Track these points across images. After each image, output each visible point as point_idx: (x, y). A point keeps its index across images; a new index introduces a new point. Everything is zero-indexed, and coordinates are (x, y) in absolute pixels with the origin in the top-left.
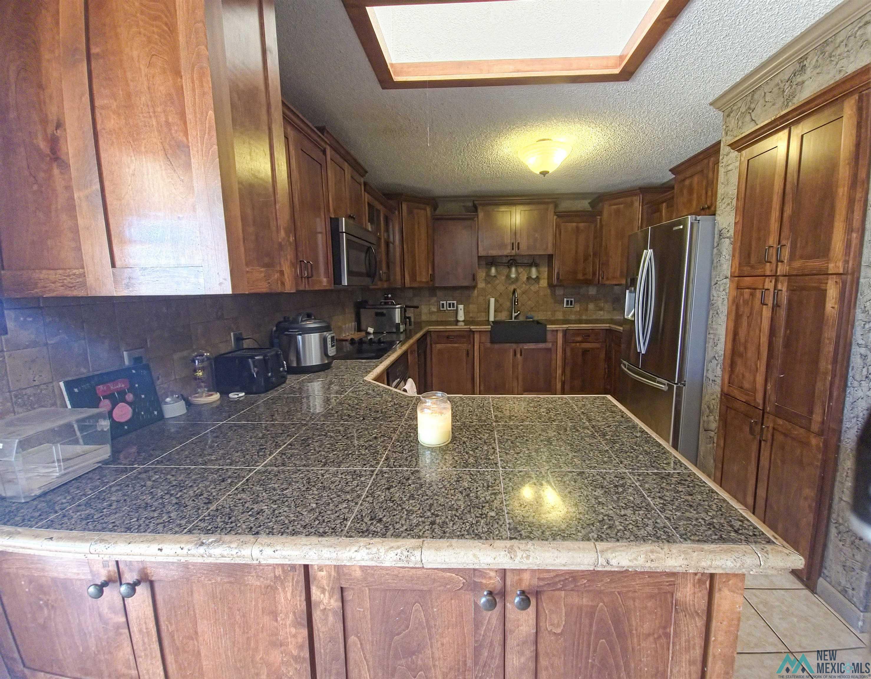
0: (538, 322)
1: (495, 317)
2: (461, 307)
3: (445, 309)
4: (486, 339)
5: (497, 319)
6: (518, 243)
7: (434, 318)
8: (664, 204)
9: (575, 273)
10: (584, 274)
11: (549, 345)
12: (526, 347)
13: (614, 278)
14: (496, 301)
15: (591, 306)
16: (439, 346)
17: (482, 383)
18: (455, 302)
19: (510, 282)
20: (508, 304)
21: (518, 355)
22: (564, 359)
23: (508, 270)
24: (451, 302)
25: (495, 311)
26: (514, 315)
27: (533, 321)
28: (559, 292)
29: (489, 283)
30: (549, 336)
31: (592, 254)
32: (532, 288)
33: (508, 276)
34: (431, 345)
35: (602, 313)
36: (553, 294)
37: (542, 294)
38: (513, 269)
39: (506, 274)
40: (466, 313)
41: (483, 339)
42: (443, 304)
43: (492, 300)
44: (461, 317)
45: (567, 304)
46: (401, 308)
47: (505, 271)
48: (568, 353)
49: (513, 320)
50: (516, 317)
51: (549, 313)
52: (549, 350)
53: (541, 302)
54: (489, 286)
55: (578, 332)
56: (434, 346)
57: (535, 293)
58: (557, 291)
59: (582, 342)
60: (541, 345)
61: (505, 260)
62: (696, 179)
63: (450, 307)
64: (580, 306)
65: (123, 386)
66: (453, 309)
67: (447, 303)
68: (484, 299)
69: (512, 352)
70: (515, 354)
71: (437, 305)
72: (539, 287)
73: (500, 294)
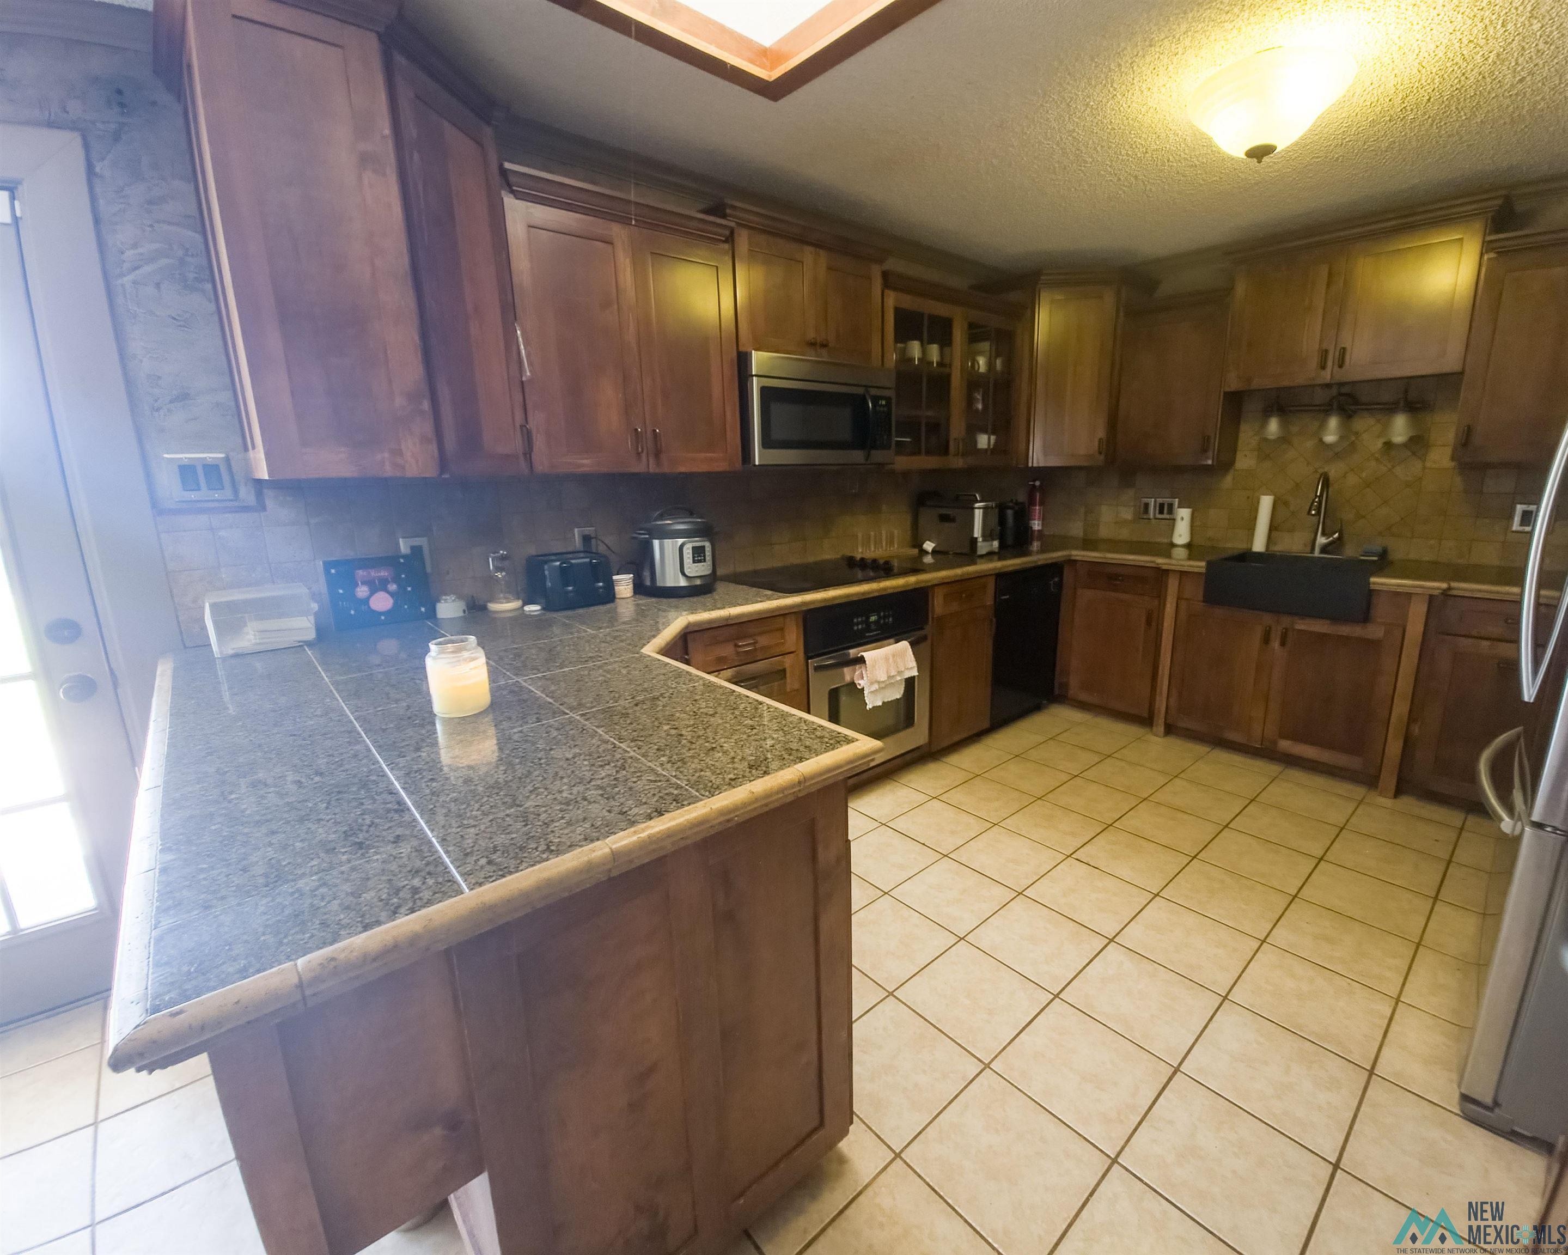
1: (1268, 542)
2: (1183, 513)
3: (1151, 516)
4: (1195, 591)
6: (1344, 350)
7: (1124, 534)
11: (1374, 631)
12: (1298, 627)
14: (1279, 503)
16: (1091, 594)
18: (1174, 501)
21: (1276, 644)
23: (1315, 424)
24: (1166, 500)
26: (1322, 540)
28: (1499, 484)
29: (1267, 457)
30: (1381, 610)
32: (1399, 471)
33: (1314, 440)
37: (1428, 487)
38: (1334, 421)
40: (1194, 529)
41: (1188, 591)
42: (1147, 505)
43: (1266, 503)
44: (1182, 534)
45: (1524, 521)
46: (985, 508)
47: (1307, 425)
49: (1317, 554)
50: (1324, 548)
52: (1373, 644)
53: (1424, 512)
54: (1264, 464)
57: (1408, 483)
58: (1489, 482)
60: (1350, 629)
61: (1320, 397)
63: (1161, 512)
65: (386, 574)
66: (1168, 517)
67: (1155, 502)
68: (1248, 498)
69: (1258, 632)
70: (1266, 640)
71: (1135, 506)
72: (1424, 468)
73: (1297, 485)
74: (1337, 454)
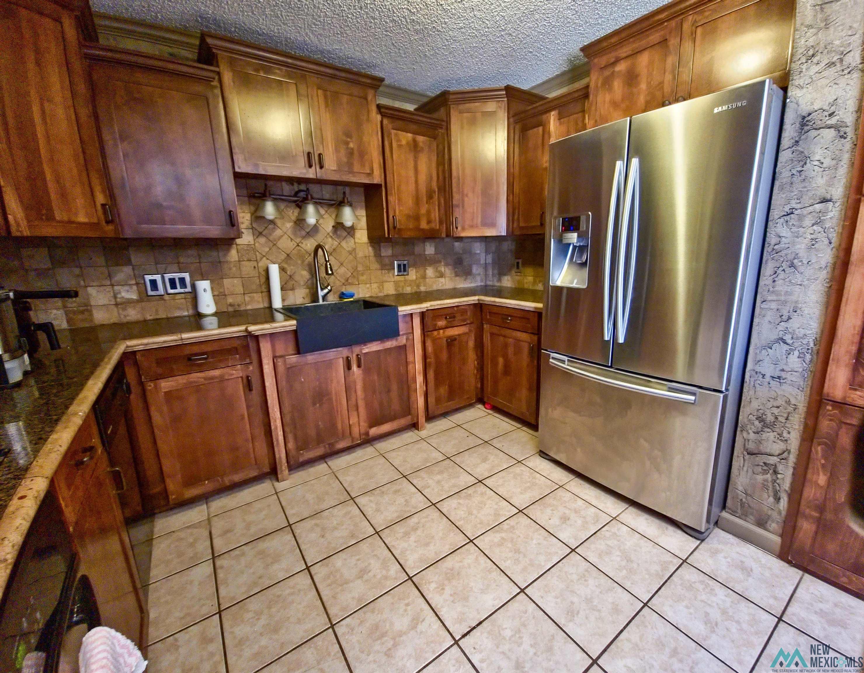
0: (368, 304)
1: (283, 300)
2: (204, 285)
3: (161, 291)
4: (285, 348)
5: (289, 302)
6: (320, 155)
8: (553, 113)
9: (417, 218)
10: (429, 222)
11: (402, 340)
12: (364, 352)
13: (472, 227)
14: (282, 270)
15: (430, 272)
16: (166, 385)
17: (290, 437)
18: (187, 276)
19: (303, 233)
20: (305, 274)
21: (354, 368)
22: (425, 357)
23: (297, 211)
24: (177, 276)
25: (282, 289)
26: (321, 293)
27: (357, 302)
28: (387, 251)
29: (262, 233)
30: (402, 327)
31: (437, 190)
32: (344, 244)
33: (300, 222)
34: (141, 384)
35: (442, 280)
36: (378, 255)
37: (360, 254)
38: (311, 209)
39: (294, 218)
40: (218, 297)
41: (280, 349)
42: (154, 283)
43: (274, 270)
44: (207, 304)
45: (399, 270)
47: (293, 213)
48: (430, 349)
49: (321, 302)
50: (324, 297)
51: (375, 286)
52: (403, 348)
53: (360, 268)
54: (262, 240)
55: (436, 313)
56: (150, 386)
57: (350, 253)
58: (383, 250)
59: (447, 327)
60: (390, 344)
62: (644, 59)
63: (173, 287)
64: (417, 272)
66: (182, 290)
67: (163, 278)
68: (255, 267)
69: (341, 363)
70: (348, 366)
71: (137, 284)
72: (355, 243)
73: (288, 255)
74: (308, 233)
